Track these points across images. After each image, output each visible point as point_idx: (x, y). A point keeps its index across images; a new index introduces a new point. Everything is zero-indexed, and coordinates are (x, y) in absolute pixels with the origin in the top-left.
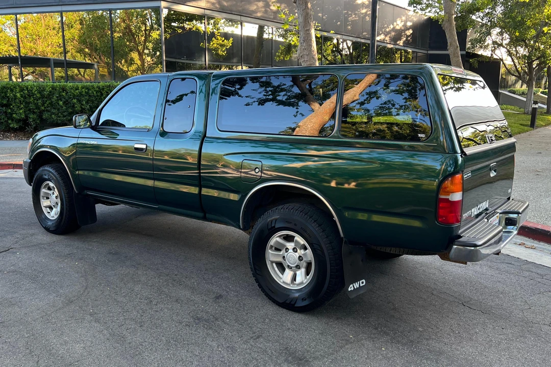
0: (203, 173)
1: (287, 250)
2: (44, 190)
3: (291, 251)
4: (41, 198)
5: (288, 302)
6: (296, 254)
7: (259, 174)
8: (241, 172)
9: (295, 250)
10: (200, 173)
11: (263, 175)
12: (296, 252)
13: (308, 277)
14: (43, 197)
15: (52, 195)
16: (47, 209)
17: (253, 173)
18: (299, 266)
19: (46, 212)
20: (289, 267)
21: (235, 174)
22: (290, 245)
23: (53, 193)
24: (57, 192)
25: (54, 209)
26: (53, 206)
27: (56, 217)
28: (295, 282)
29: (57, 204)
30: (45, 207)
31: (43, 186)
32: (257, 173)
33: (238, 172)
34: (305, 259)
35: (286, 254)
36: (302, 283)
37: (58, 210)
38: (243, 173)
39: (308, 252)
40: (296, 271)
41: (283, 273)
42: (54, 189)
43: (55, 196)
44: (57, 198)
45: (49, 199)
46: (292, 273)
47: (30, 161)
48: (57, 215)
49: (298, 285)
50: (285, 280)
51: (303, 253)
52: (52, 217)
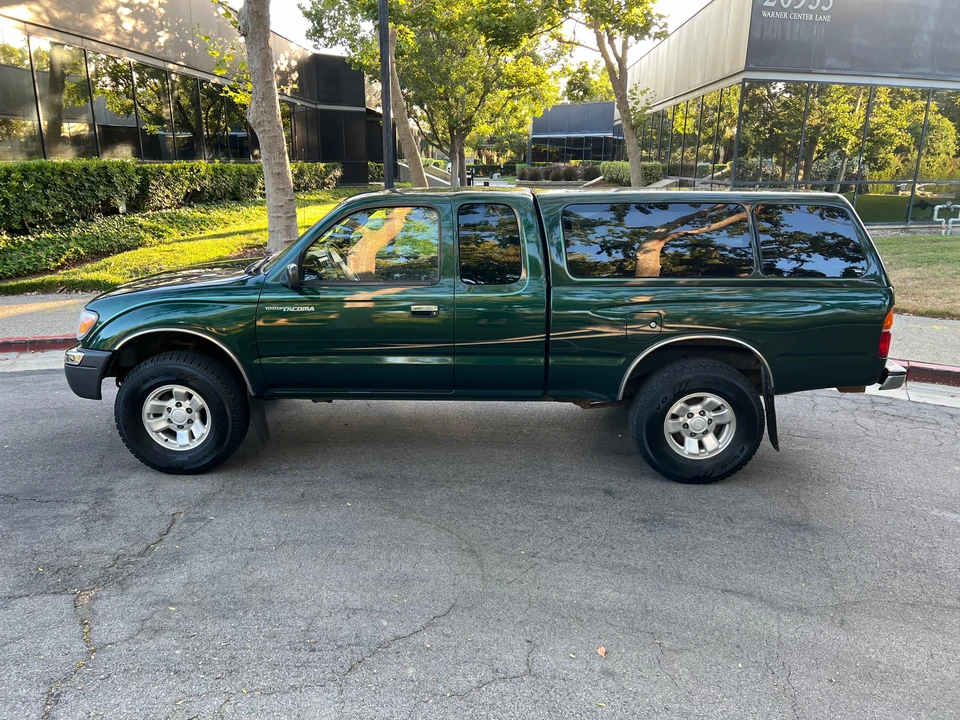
0: (553, 337)
1: (691, 415)
2: (151, 403)
3: (697, 415)
4: (144, 416)
5: (701, 475)
6: (705, 417)
7: (658, 328)
8: (626, 329)
9: (702, 413)
10: (548, 337)
11: (663, 329)
12: (704, 415)
13: (720, 441)
14: (149, 414)
15: (174, 408)
16: (160, 434)
17: (648, 328)
18: (707, 431)
19: (160, 440)
20: (692, 435)
21: (616, 332)
22: (695, 409)
23: (179, 405)
24: (198, 400)
25: (179, 432)
26: (179, 426)
27: (196, 444)
28: (703, 451)
29: (190, 421)
30: (157, 432)
31: (152, 395)
32: (654, 328)
33: (621, 329)
34: (718, 421)
35: (689, 421)
36: (717, 449)
37: (202, 431)
38: (630, 330)
39: (728, 412)
40: (702, 437)
41: (682, 444)
42: (190, 396)
43: (183, 408)
44: (189, 411)
45: (164, 417)
46: (696, 441)
47: (110, 353)
48: (198, 440)
49: (710, 453)
50: (692, 451)
51: (713, 415)
52: (181, 446)
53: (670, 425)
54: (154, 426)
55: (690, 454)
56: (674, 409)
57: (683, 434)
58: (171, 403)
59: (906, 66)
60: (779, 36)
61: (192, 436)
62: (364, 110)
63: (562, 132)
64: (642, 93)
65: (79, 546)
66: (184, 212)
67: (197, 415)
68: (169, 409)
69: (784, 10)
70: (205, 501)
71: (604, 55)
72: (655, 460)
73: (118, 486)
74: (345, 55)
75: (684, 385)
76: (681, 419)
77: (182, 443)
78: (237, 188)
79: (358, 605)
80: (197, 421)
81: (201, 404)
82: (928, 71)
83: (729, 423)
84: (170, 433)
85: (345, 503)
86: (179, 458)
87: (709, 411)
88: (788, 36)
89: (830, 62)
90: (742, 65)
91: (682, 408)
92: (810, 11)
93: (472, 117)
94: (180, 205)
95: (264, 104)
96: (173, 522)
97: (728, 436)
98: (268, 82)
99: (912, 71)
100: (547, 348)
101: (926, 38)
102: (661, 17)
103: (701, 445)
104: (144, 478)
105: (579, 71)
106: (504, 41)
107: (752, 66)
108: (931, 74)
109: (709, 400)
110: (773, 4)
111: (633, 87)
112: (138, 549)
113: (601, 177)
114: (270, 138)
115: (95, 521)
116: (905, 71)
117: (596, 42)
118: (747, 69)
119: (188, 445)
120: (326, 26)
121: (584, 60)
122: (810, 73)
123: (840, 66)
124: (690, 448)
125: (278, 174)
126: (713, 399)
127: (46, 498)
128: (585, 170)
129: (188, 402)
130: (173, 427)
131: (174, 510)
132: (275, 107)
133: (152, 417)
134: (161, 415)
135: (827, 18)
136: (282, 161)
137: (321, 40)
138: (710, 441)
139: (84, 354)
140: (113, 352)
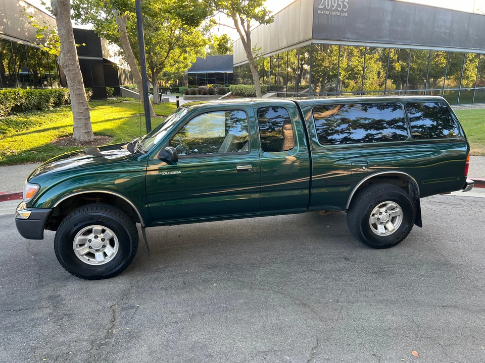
0: (314, 178)
1: (381, 213)
2: (78, 238)
3: (384, 213)
4: (74, 247)
5: (387, 243)
6: (387, 214)
7: (367, 170)
8: (351, 171)
9: (386, 212)
10: (311, 178)
11: (369, 170)
13: (395, 225)
14: (77, 245)
15: (93, 239)
16: (84, 256)
17: (362, 170)
18: (388, 221)
19: (85, 260)
20: (381, 223)
21: (346, 173)
22: (383, 210)
23: (96, 237)
24: (110, 233)
25: (97, 254)
26: (96, 250)
27: (108, 260)
28: (387, 231)
29: (104, 246)
30: (82, 255)
31: (80, 233)
32: (365, 169)
33: (348, 171)
34: (394, 215)
35: (380, 217)
36: (394, 229)
37: (112, 252)
38: (352, 172)
39: (398, 210)
40: (386, 224)
41: (376, 229)
42: (103, 231)
43: (99, 239)
44: (103, 240)
45: (86, 245)
46: (383, 226)
47: (51, 210)
48: (110, 257)
49: (391, 232)
50: (382, 232)
51: (391, 212)
52: (99, 262)
53: (372, 220)
54: (80, 252)
55: (382, 233)
56: (374, 211)
57: (377, 223)
58: (91, 236)
59: (379, 37)
60: (326, 22)
61: (105, 255)
62: (102, 59)
63: (203, 70)
64: (259, 50)
65: (61, 338)
66: (13, 118)
67: (108, 242)
68: (90, 241)
69: (327, 10)
70: (126, 295)
71: (239, 31)
72: (366, 239)
73: (62, 293)
74: (94, 29)
75: (380, 198)
76: (376, 216)
77: (99, 260)
78: (39, 103)
79: (263, 348)
80: (108, 246)
81: (112, 235)
82: (388, 40)
83: (399, 216)
84: (92, 255)
85: (212, 285)
86: (99, 270)
87: (389, 210)
88: (330, 23)
89: (348, 35)
90: (310, 36)
91: (378, 210)
92: (339, 11)
93: (164, 62)
94: (9, 114)
95: (69, 55)
96: (114, 312)
97: (398, 222)
98: (71, 42)
99: (382, 40)
100: (310, 185)
101: (387, 24)
102: (270, 12)
103: (386, 228)
104: (76, 285)
105: (223, 39)
106: (191, 23)
107: (315, 37)
108: (389, 41)
109: (390, 205)
110: (322, 7)
111: (254, 47)
112: (102, 334)
113: (230, 93)
114: (74, 74)
115: (62, 319)
116: (379, 40)
117: (234, 24)
118: (313, 38)
119: (104, 261)
120: (82, 13)
121: (225, 33)
122: (340, 40)
123: (352, 37)
124: (380, 231)
125: (79, 94)
126: (391, 204)
127: (17, 308)
128: (219, 90)
129: (102, 235)
130: (92, 251)
131: (109, 304)
132: (75, 56)
133: (78, 246)
134: (84, 244)
135: (346, 15)
136: (81, 87)
137: (80, 20)
138: (390, 226)
139: (31, 212)
140: (52, 208)
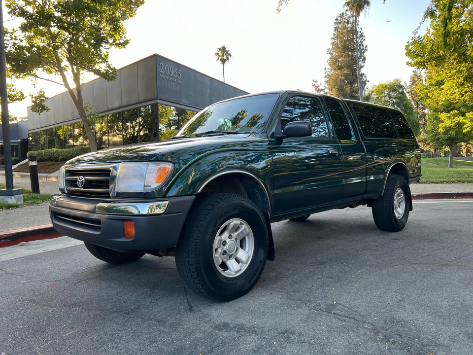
2: (218, 238)
14: (215, 249)
15: (228, 240)
16: (219, 267)
23: (230, 237)
25: (229, 262)
26: (230, 256)
29: (237, 250)
31: (220, 230)
34: (400, 201)
36: (402, 213)
39: (403, 195)
43: (233, 239)
44: (236, 241)
45: (220, 251)
48: (246, 263)
51: (398, 198)
52: (237, 272)
55: (398, 217)
58: (226, 236)
64: (91, 108)
67: (240, 243)
68: (224, 242)
69: (167, 75)
73: (222, 320)
80: (241, 249)
81: (248, 231)
83: (403, 201)
88: (169, 87)
89: (184, 100)
90: (154, 96)
92: (175, 78)
97: (403, 206)
100: (366, 172)
103: (398, 213)
107: (159, 97)
110: (163, 72)
117: (61, 80)
119: (241, 270)
122: (178, 103)
123: (186, 102)
126: (400, 190)
129: (236, 233)
130: (225, 258)
138: (400, 210)
139: (168, 202)
140: (195, 195)
